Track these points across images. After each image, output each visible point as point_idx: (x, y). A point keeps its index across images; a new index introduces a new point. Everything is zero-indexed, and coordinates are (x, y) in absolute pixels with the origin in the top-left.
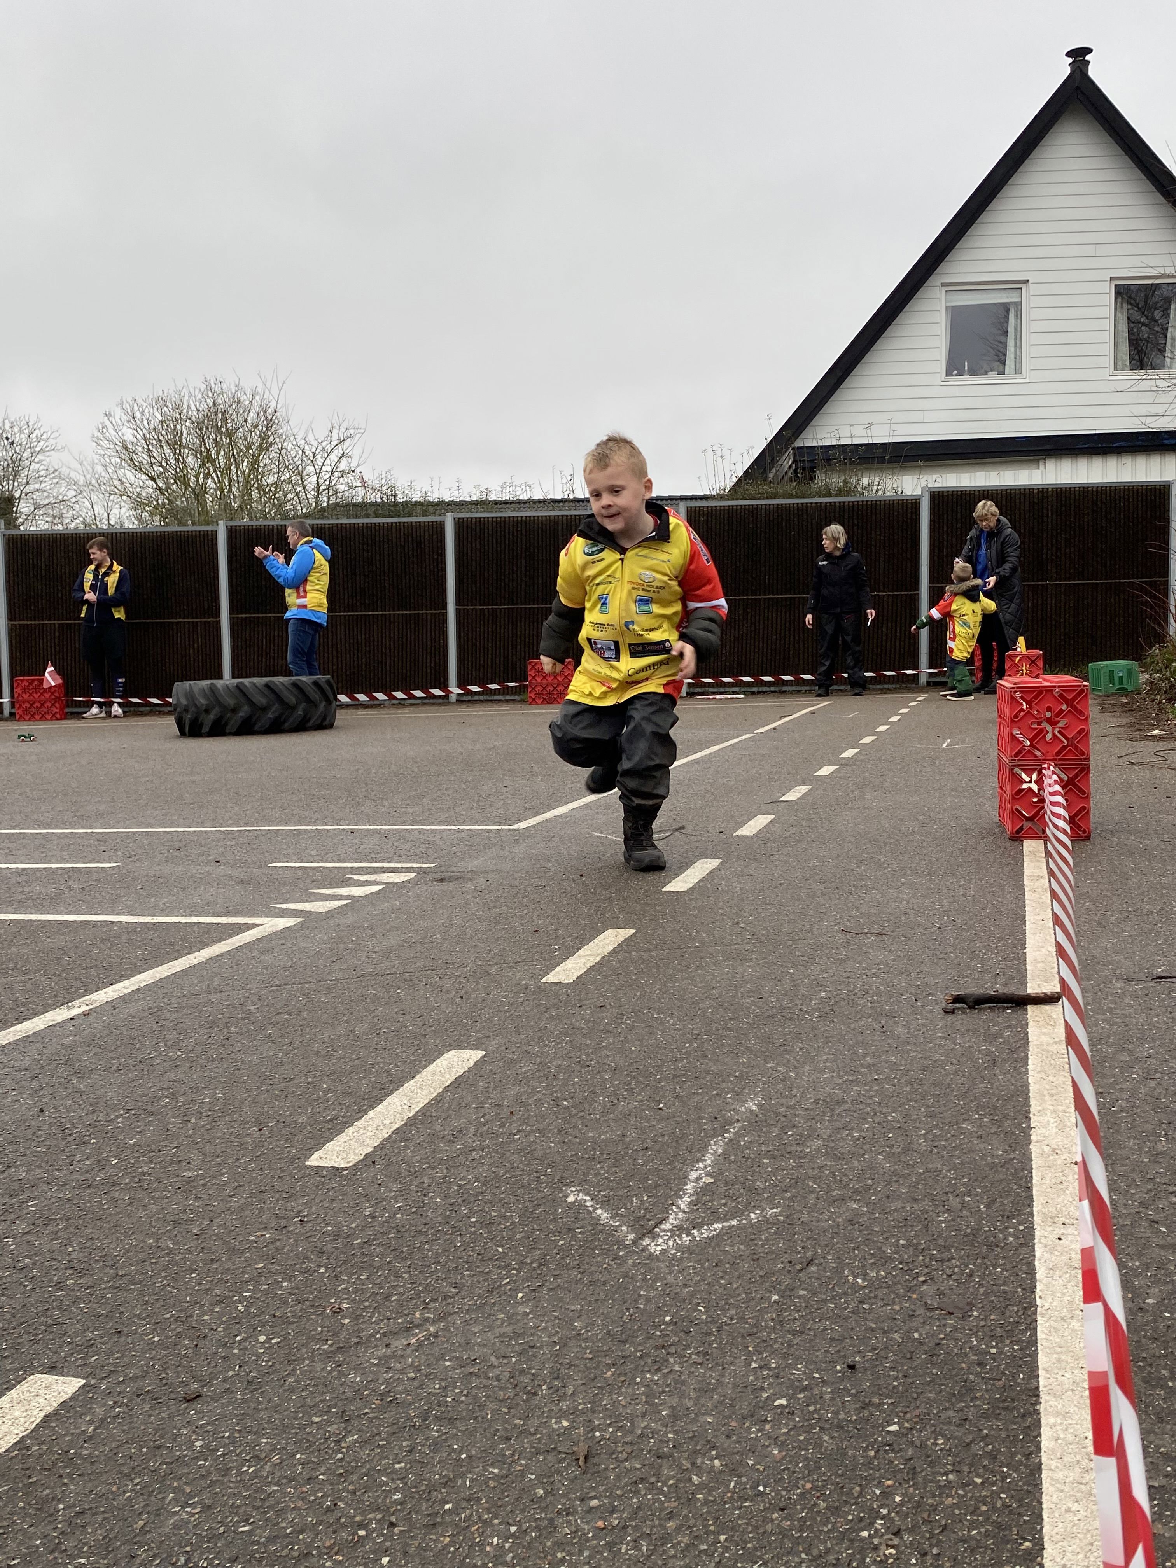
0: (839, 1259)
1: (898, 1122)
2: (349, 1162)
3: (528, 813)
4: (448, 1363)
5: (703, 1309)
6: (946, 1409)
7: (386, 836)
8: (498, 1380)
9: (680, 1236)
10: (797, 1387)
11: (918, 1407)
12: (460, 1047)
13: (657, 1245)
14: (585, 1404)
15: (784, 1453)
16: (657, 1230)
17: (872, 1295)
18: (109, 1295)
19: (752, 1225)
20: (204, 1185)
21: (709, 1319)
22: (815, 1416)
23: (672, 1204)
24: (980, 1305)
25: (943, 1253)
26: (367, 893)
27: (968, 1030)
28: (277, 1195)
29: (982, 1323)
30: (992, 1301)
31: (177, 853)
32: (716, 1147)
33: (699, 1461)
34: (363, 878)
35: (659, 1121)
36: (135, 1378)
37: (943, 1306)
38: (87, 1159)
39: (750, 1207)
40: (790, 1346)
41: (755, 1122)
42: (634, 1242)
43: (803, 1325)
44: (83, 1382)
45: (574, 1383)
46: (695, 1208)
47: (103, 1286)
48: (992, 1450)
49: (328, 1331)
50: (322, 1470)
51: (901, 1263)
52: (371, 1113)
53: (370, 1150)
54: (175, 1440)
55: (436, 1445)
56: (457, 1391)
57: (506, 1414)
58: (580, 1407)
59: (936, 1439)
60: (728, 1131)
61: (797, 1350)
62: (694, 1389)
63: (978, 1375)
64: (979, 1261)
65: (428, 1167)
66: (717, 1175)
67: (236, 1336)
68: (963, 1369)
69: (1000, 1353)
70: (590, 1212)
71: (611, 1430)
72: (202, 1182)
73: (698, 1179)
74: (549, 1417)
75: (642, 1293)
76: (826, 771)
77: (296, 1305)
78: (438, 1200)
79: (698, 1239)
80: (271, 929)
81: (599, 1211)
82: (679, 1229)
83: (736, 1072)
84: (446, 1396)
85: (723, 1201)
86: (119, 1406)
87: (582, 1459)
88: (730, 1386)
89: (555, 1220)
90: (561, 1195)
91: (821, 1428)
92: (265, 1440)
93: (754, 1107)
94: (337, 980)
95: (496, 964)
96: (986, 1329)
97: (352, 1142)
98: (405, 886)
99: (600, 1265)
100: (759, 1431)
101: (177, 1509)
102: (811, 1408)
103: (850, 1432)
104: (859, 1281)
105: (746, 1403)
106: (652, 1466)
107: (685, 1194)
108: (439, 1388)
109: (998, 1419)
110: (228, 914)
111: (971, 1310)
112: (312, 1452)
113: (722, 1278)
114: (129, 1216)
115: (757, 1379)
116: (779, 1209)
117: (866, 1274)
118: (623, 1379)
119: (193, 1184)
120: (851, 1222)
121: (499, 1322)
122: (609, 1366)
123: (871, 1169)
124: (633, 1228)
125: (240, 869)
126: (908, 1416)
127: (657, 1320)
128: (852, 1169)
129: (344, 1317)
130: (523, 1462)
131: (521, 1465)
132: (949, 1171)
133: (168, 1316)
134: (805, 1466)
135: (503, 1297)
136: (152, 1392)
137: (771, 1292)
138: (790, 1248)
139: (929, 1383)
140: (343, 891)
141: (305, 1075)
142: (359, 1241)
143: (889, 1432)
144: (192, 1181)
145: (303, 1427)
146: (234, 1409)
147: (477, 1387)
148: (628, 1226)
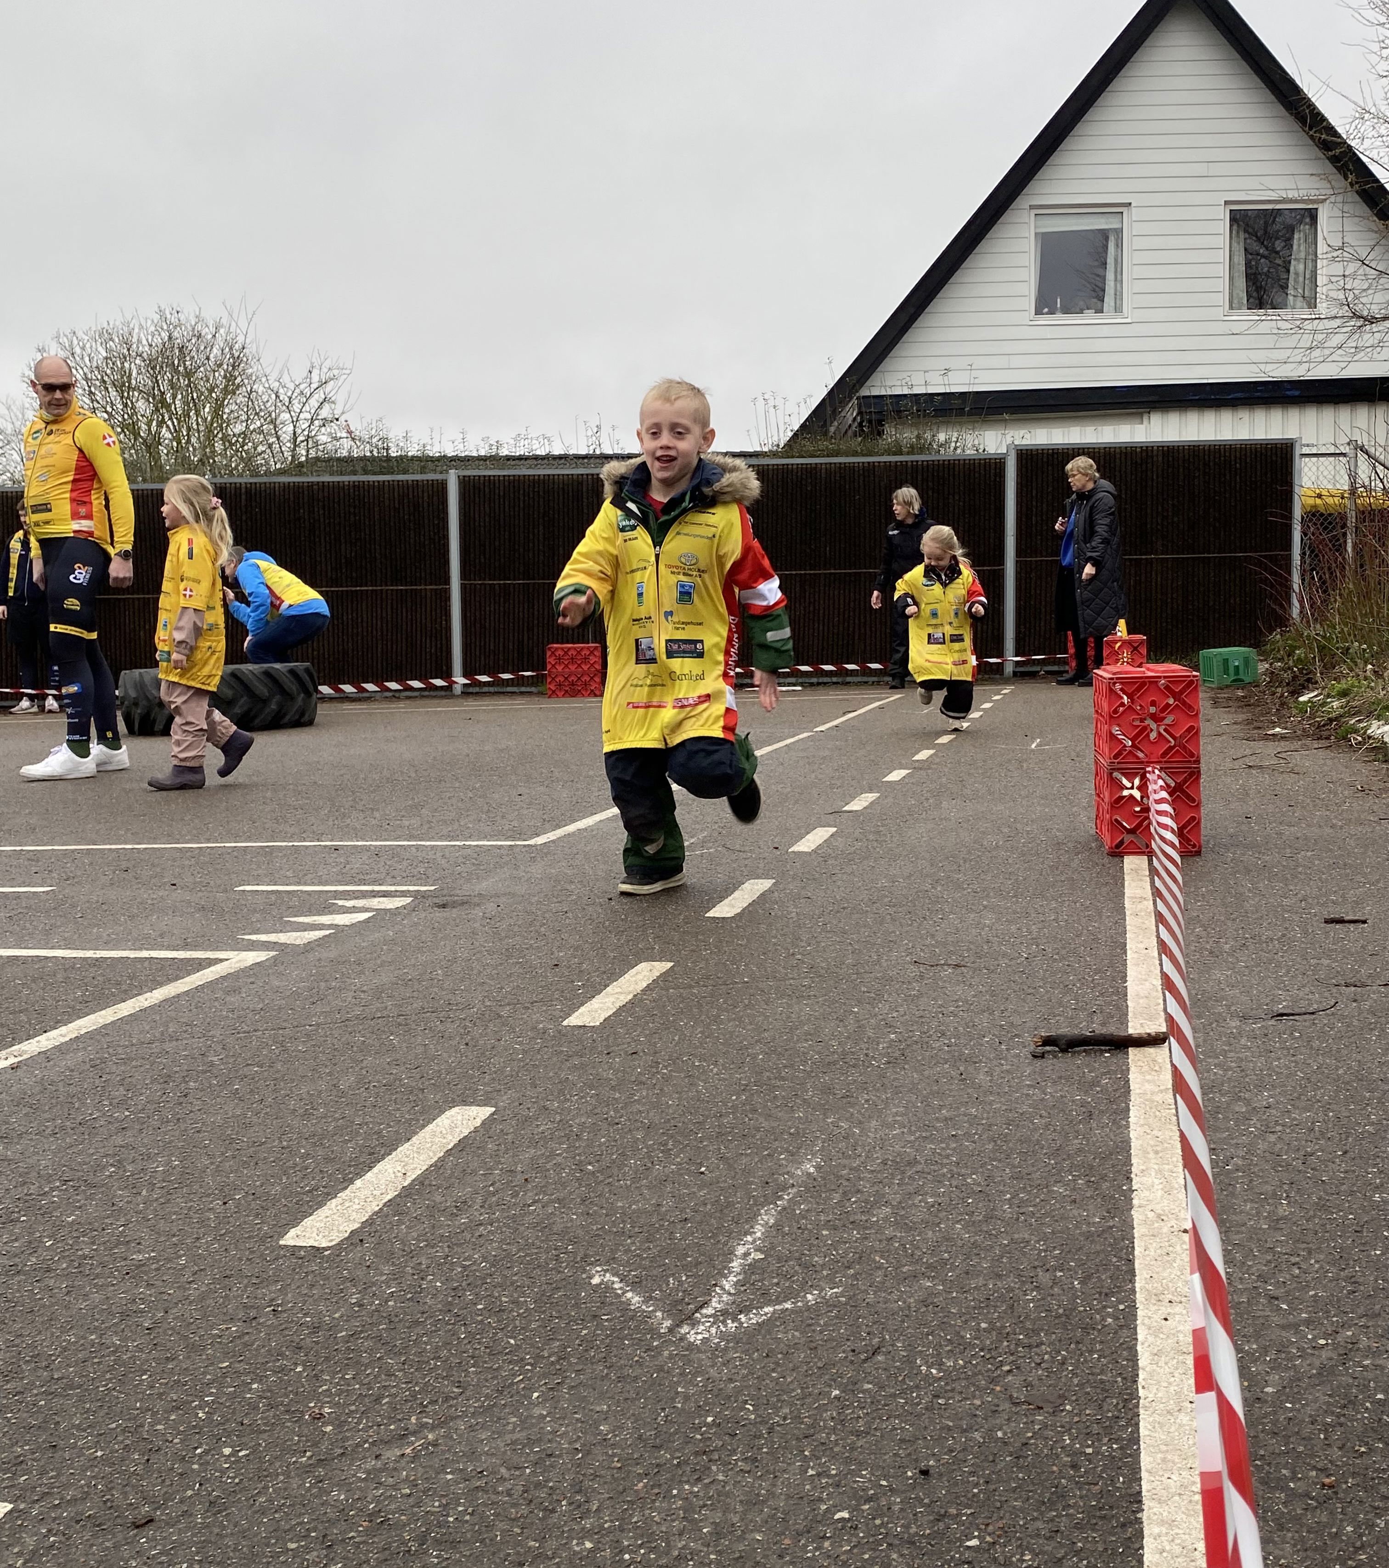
0: (910, 1346)
1: (979, 1184)
2: (331, 1241)
3: (547, 824)
4: (449, 1477)
5: (751, 1408)
6: (1034, 1519)
7: (378, 853)
8: (509, 1495)
9: (724, 1322)
10: (861, 1497)
11: (1001, 1518)
12: (465, 1103)
13: (697, 1333)
14: (611, 1521)
16: (697, 1315)
17: (949, 1388)
18: (43, 1403)
19: (809, 1309)
20: (158, 1269)
21: (758, 1420)
22: (882, 1530)
23: (715, 1285)
24: (1074, 1398)
25: (1030, 1337)
26: (354, 921)
27: (1060, 1078)
28: (246, 1281)
29: (1076, 1419)
30: (1088, 1393)
31: (125, 875)
32: (767, 1217)
34: (349, 904)
35: (701, 1188)
36: (74, 1501)
37: (1029, 1399)
38: (16, 1240)
39: (806, 1287)
40: (852, 1449)
41: (813, 1188)
42: (671, 1330)
43: (868, 1424)
44: (10, 1506)
45: (599, 1497)
46: (742, 1289)
47: (35, 1392)
49: (307, 1441)
51: (982, 1350)
52: (358, 1183)
53: (357, 1226)
56: (460, 1509)
57: (519, 1535)
58: (606, 1526)
59: (1023, 1555)
60: (780, 1198)
61: (861, 1453)
62: (741, 1502)
63: (1070, 1479)
64: (1073, 1346)
65: (426, 1246)
66: (768, 1250)
67: (196, 1448)
68: (1054, 1472)
69: (1097, 1453)
70: (619, 1296)
71: (642, 1551)
72: (154, 1266)
73: (746, 1255)
74: (570, 1538)
75: (679, 1389)
76: (896, 776)
77: (268, 1410)
78: (438, 1284)
79: (745, 1325)
80: (238, 965)
81: (629, 1295)
82: (724, 1314)
83: (790, 1128)
84: (448, 1515)
85: (775, 1280)
86: (55, 1535)
88: (783, 1497)
89: (577, 1305)
90: (584, 1276)
91: (890, 1545)
93: (812, 1170)
94: (318, 1025)
95: (509, 1004)
96: (1081, 1425)
97: (335, 1217)
98: (400, 913)
99: (630, 1357)
100: (816, 1549)
102: (878, 1522)
103: (922, 1548)
104: (934, 1371)
105: (802, 1517)
107: (730, 1273)
108: (439, 1506)
109: (1093, 1530)
110: (186, 946)
111: (1063, 1404)
113: (773, 1370)
114: (67, 1308)
115: (814, 1488)
116: (841, 1289)
117: (942, 1364)
118: (656, 1491)
119: (143, 1268)
120: (924, 1303)
121: (510, 1427)
122: (640, 1477)
123: (947, 1240)
124: (668, 1313)
125: (200, 894)
126: (991, 1528)
127: (697, 1421)
128: (925, 1240)
129: (325, 1424)
132: (1038, 1242)
133: (114, 1425)
135: (516, 1397)
136: (94, 1517)
137: (830, 1386)
138: (853, 1334)
139: (1014, 1490)
140: (325, 919)
141: (279, 1138)
142: (344, 1333)
143: (969, 1547)
144: (143, 1265)
145: (275, 1556)
146: (193, 1535)
147: (484, 1504)
148: (664, 1312)
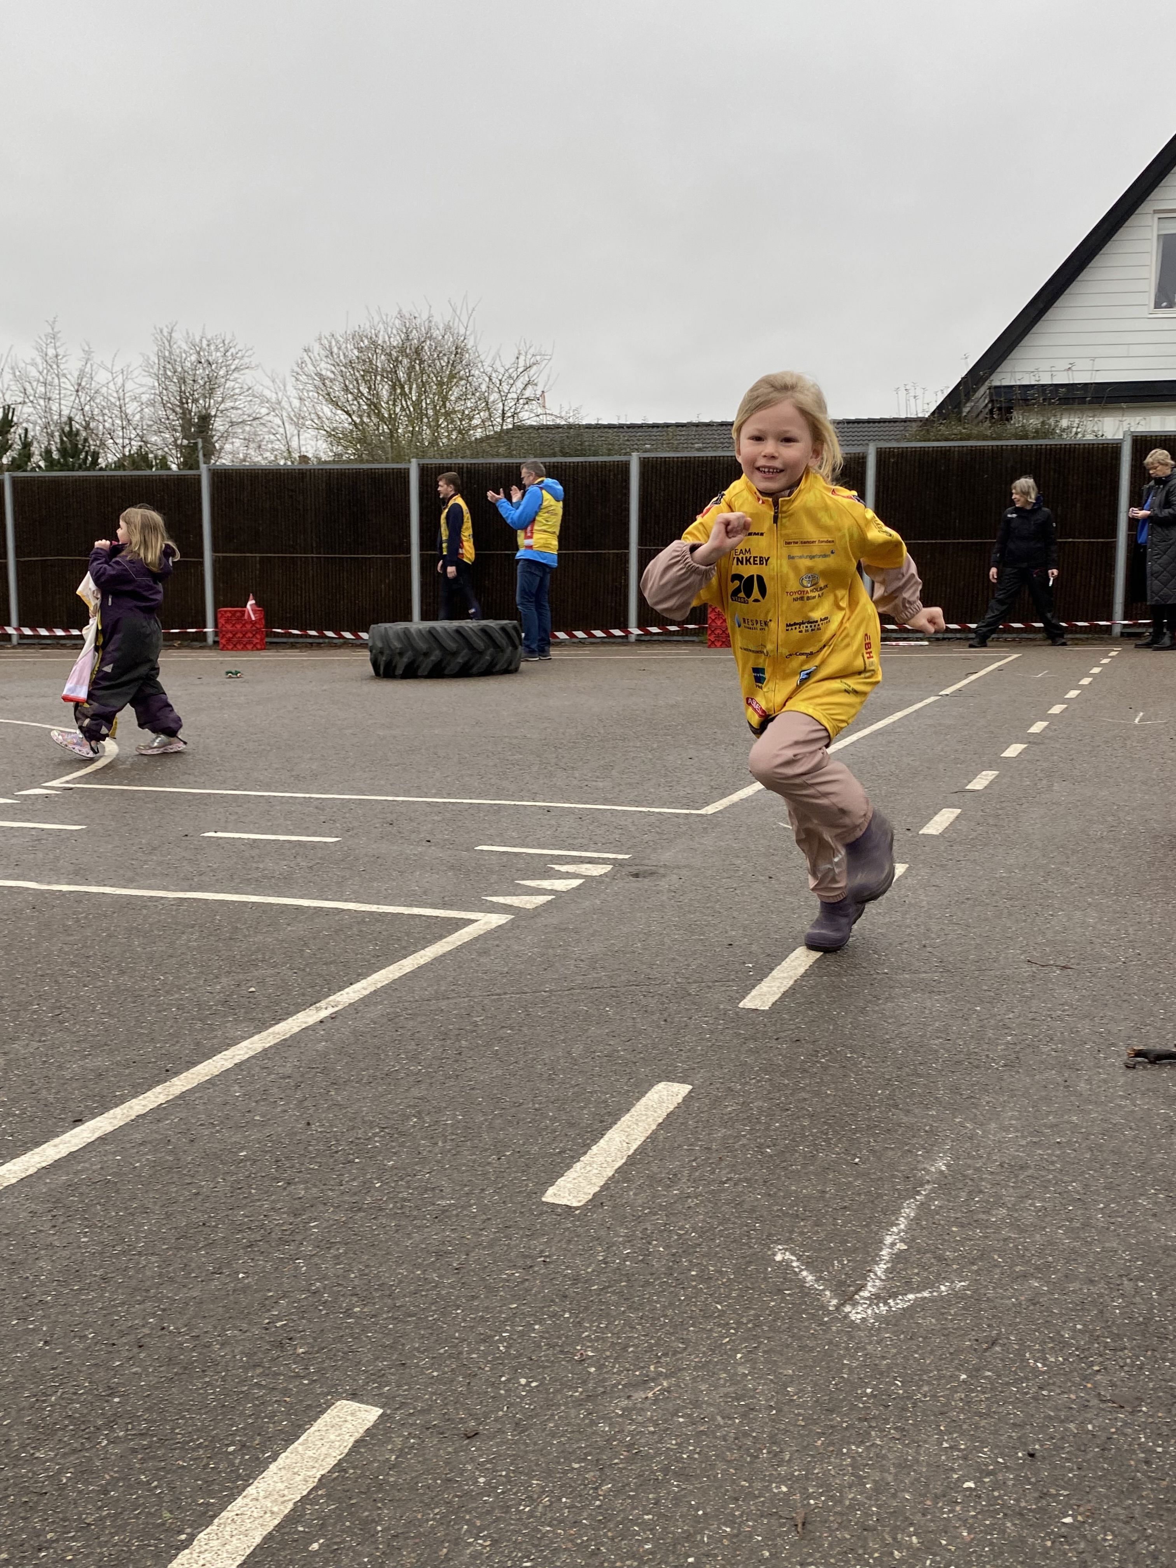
0: (1021, 1341)
1: (1078, 1193)
2: (579, 1201)
3: (715, 793)
4: (681, 1420)
5: (900, 1384)
6: (1115, 1505)
7: (580, 816)
8: (725, 1440)
9: (877, 1305)
10: (983, 1470)
11: (1089, 1501)
12: (669, 1079)
13: (857, 1313)
14: (799, 1470)
15: (972, 1536)
16: (857, 1297)
17: (1051, 1381)
18: (391, 1326)
19: (942, 1298)
20: (457, 1215)
21: (905, 1395)
22: (1000, 1502)
23: (870, 1271)
24: (1149, 1401)
25: (1116, 1341)
26: (570, 887)
27: (1148, 1090)
28: (521, 1233)
29: (1150, 1420)
30: (1159, 1397)
31: (390, 828)
32: (908, 1211)
33: (899, 1536)
34: (564, 868)
35: (856, 1178)
36: (423, 1411)
37: (1114, 1399)
38: (354, 1180)
39: (940, 1278)
40: (977, 1428)
41: (945, 1184)
42: (838, 1308)
43: (989, 1407)
44: (381, 1411)
45: (789, 1449)
46: (891, 1276)
47: (385, 1316)
48: (1154, 1550)
49: (578, 1379)
50: (585, 1514)
51: (1077, 1349)
52: (594, 1148)
53: (598, 1189)
54: (462, 1474)
55: (677, 1500)
56: (691, 1448)
57: (734, 1475)
58: (796, 1474)
59: (1106, 1535)
60: (918, 1193)
61: (983, 1432)
62: (894, 1464)
63: (1144, 1473)
64: (1149, 1353)
65: (649, 1213)
66: (910, 1241)
67: (501, 1376)
68: (1131, 1465)
69: (1165, 1452)
70: (796, 1274)
71: (823, 1498)
72: (454, 1212)
73: (893, 1244)
74: (771, 1482)
75: (845, 1362)
76: (1013, 751)
77: (548, 1349)
78: (661, 1249)
79: (894, 1309)
80: (486, 927)
81: (804, 1273)
82: (876, 1299)
83: (926, 1125)
84: (682, 1453)
85: (916, 1271)
86: (413, 1438)
87: (800, 1525)
88: (924, 1464)
89: (765, 1279)
90: (769, 1253)
91: (1005, 1515)
92: (535, 1482)
93: (944, 1168)
94: (551, 991)
95: (695, 982)
96: (1153, 1426)
97: (580, 1179)
98: (603, 882)
99: (808, 1328)
100: (950, 1512)
101: (471, 1540)
102: (996, 1494)
103: (1029, 1520)
104: (1039, 1365)
105: (939, 1483)
106: (859, 1538)
107: (881, 1260)
108: (676, 1444)
109: (1162, 1521)
110: (445, 906)
111: (1140, 1405)
112: (575, 1497)
113: (916, 1352)
114: (397, 1244)
115: (948, 1459)
116: (967, 1282)
117: (1046, 1359)
118: (831, 1448)
119: (447, 1214)
120: (1033, 1301)
121: (722, 1382)
122: (820, 1435)
123: (1051, 1244)
124: (836, 1294)
125: (449, 852)
126: (1082, 1509)
127: (859, 1392)
128: (1034, 1243)
129: (590, 1366)
130: (750, 1523)
131: (749, 1526)
132: (1124, 1252)
133: (442, 1351)
134: (990, 1550)
135: (725, 1357)
136: (439, 1427)
137: (959, 1370)
138: (977, 1325)
139: (1100, 1478)
140: (546, 884)
141: (533, 1100)
142: (596, 1287)
143: (1064, 1523)
144: (447, 1211)
145: (565, 1472)
146: (508, 1449)
147: (708, 1446)
148: (831, 1291)
